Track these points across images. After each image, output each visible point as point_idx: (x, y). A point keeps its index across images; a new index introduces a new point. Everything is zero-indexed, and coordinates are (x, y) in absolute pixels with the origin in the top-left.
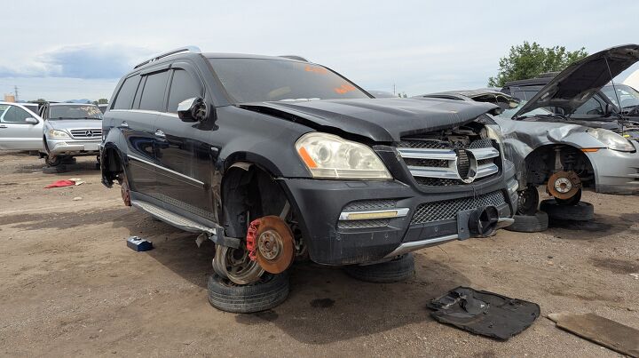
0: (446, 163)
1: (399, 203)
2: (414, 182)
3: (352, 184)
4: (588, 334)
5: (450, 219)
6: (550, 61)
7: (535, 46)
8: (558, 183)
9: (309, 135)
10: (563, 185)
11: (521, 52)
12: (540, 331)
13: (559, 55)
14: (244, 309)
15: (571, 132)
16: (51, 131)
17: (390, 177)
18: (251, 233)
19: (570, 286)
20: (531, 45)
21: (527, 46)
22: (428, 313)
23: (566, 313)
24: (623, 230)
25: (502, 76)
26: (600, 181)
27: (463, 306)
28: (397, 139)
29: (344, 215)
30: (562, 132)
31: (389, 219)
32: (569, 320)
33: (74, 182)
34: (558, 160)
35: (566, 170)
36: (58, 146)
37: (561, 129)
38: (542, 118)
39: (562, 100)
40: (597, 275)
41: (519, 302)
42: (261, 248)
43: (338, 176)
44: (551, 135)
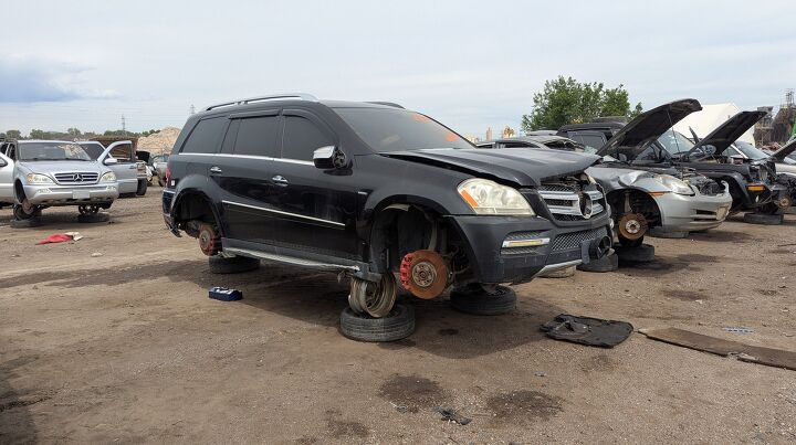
0: (570, 203)
1: (542, 234)
2: (553, 218)
3: (509, 219)
4: (673, 341)
5: (575, 247)
6: (586, 99)
7: (571, 82)
8: (628, 225)
9: (469, 181)
10: (633, 226)
11: (556, 87)
12: (635, 341)
13: (597, 92)
14: (384, 338)
15: (639, 178)
16: (29, 176)
17: (533, 214)
18: (405, 266)
19: (650, 311)
20: (566, 80)
21: (562, 81)
22: (543, 334)
23: (653, 329)
24: (682, 268)
25: (536, 113)
26: (666, 222)
27: (570, 328)
28: (539, 184)
29: (506, 244)
30: (631, 177)
31: (536, 246)
32: (656, 332)
33: (72, 237)
34: (627, 204)
35: (634, 213)
36: (39, 194)
37: (630, 174)
38: (610, 165)
39: (627, 147)
40: (669, 302)
41: (614, 322)
42: (415, 278)
43: (496, 213)
44: (622, 180)
